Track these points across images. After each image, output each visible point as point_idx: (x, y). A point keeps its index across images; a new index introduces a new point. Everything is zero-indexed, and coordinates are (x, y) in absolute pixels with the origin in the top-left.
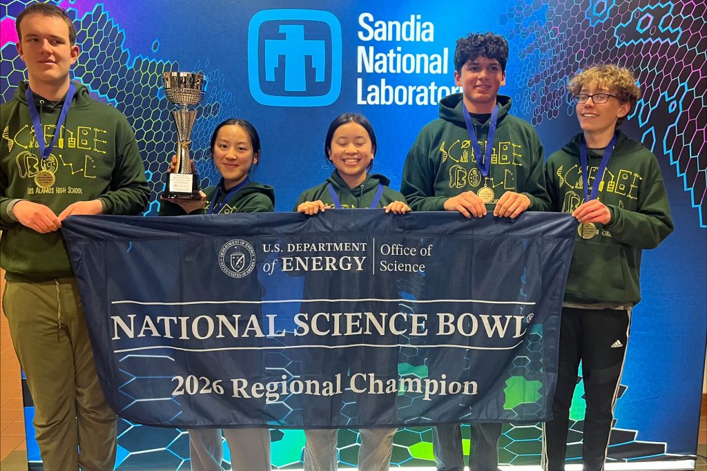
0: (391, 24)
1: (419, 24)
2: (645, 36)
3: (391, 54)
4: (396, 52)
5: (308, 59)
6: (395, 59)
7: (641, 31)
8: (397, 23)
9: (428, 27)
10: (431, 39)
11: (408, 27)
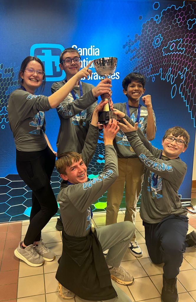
0: (84, 49)
1: (94, 49)
2: (173, 51)
3: (84, 61)
4: (86, 60)
5: (53, 63)
6: (86, 62)
7: (171, 50)
8: (86, 49)
9: (97, 50)
10: (98, 54)
11: (90, 50)
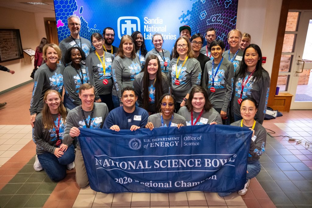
0: (152, 20)
1: (159, 20)
2: (214, 22)
3: (152, 27)
4: (153, 26)
5: (132, 29)
6: (153, 28)
8: (154, 20)
9: (161, 20)
10: (162, 23)
11: (156, 20)
